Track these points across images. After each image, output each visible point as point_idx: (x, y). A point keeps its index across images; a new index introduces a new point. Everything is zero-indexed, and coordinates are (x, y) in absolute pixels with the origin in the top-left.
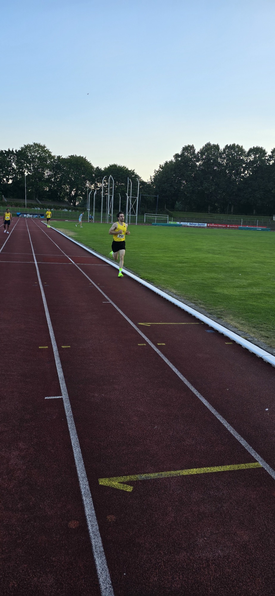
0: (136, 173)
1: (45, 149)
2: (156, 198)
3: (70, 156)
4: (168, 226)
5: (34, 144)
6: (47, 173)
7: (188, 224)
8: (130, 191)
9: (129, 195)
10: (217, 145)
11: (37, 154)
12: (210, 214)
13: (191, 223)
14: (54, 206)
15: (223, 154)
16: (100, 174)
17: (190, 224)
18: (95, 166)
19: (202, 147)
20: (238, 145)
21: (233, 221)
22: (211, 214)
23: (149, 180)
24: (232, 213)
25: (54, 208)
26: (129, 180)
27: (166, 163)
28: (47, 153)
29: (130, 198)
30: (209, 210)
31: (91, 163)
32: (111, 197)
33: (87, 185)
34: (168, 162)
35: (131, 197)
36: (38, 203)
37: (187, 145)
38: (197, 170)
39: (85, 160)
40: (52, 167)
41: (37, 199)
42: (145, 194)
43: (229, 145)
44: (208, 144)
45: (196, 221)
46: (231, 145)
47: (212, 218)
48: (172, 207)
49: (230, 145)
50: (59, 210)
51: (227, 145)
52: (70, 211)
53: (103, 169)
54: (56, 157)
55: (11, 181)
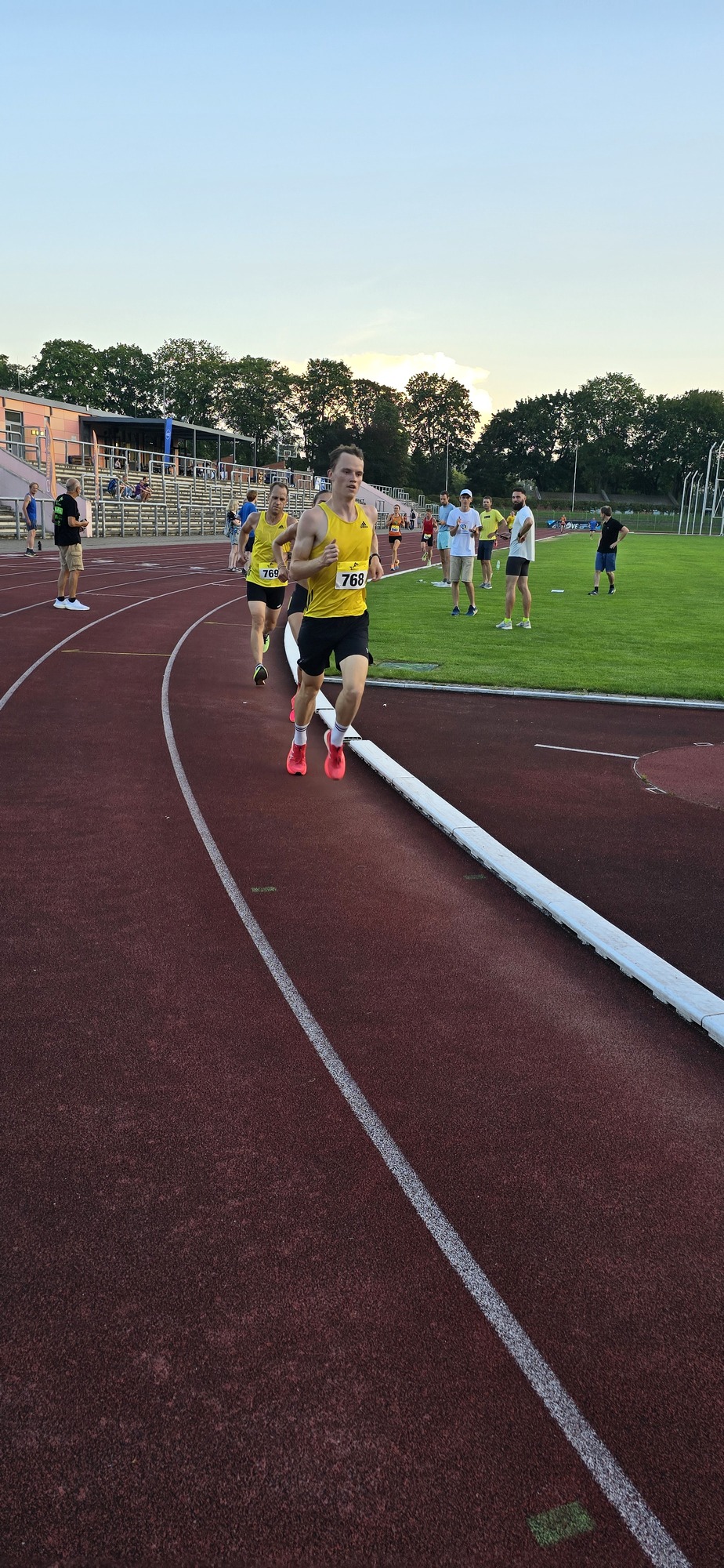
1: (632, 384)
3: (689, 391)
5: (610, 376)
6: (632, 436)
11: (615, 396)
14: (631, 506)
28: (632, 393)
36: (604, 499)
41: (603, 492)
52: (665, 513)
54: (654, 398)
55: (555, 457)
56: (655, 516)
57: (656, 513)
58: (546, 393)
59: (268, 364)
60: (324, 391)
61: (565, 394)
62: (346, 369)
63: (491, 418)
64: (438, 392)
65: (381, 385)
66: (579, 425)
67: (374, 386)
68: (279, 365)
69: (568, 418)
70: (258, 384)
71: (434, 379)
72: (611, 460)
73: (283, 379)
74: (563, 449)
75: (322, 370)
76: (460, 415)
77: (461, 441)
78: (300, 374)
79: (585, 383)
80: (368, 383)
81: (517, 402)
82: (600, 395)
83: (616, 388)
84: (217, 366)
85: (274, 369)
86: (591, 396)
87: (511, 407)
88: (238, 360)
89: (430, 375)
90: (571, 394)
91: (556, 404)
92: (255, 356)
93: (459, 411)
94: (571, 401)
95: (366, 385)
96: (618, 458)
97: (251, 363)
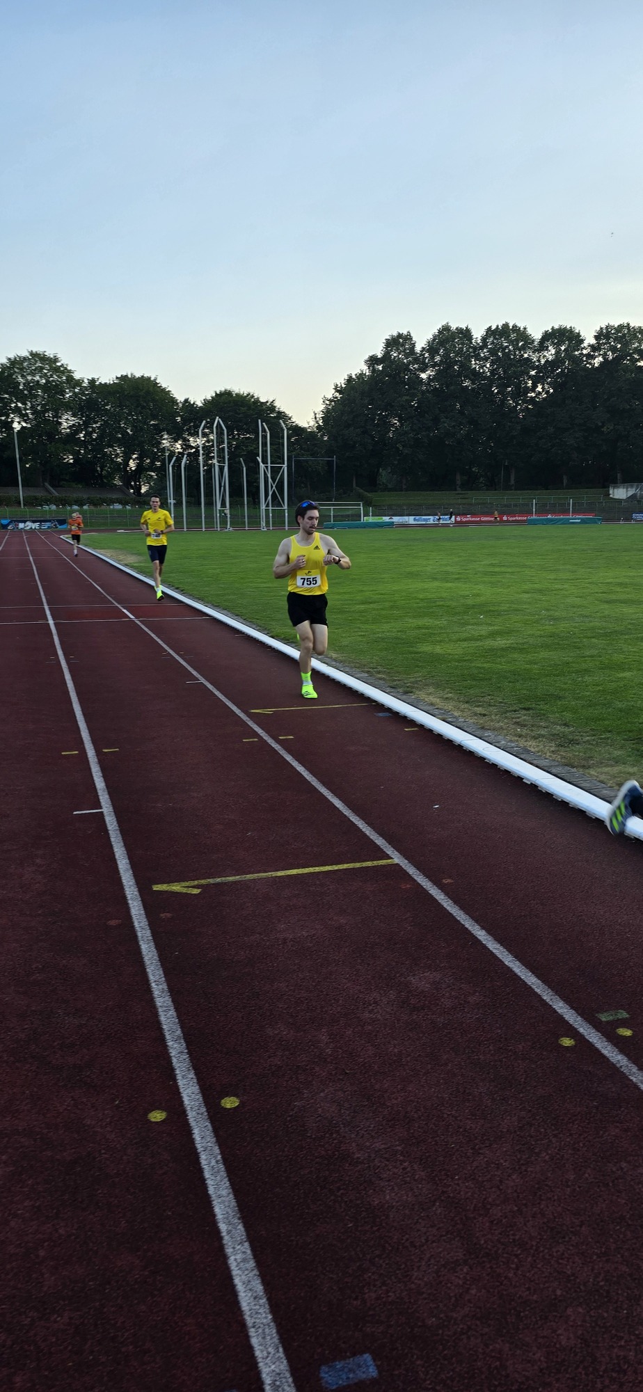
0: (278, 407)
1: (58, 364)
2: (330, 463)
3: (119, 376)
4: (361, 528)
5: (31, 353)
6: (67, 421)
7: (411, 520)
8: (266, 451)
9: (264, 461)
10: (467, 328)
11: (41, 377)
12: (460, 492)
13: (417, 517)
14: (88, 499)
15: (483, 350)
16: (193, 416)
17: (415, 520)
18: (180, 397)
19: (430, 337)
20: (515, 326)
21: (515, 505)
22: (463, 492)
23: (312, 423)
24: (513, 488)
25: (90, 503)
26: (262, 425)
27: (350, 380)
29: (267, 467)
30: (459, 482)
31: (169, 391)
32: (221, 469)
33: (166, 443)
34: (354, 377)
35: (269, 465)
36: (50, 493)
37: (395, 334)
38: (423, 393)
39: (155, 384)
40: (78, 407)
41: (47, 484)
42: (303, 455)
43: (493, 328)
44: (446, 328)
45: (428, 513)
46: (500, 327)
47: (464, 501)
48: (372, 483)
49: (498, 326)
50: (103, 507)
51: (490, 327)
52: (128, 507)
53: (199, 404)
54: (86, 381)
56: (119, 511)
57: (118, 506)
82: (23, 376)
83: (40, 369)
86: (11, 375)
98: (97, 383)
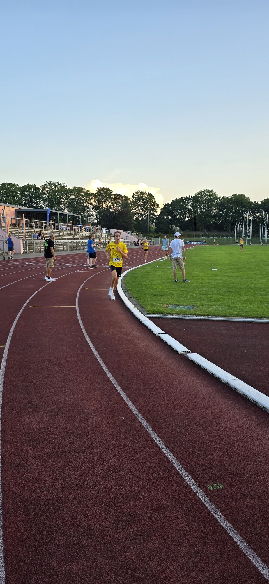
3: (233, 195)
5: (205, 190)
11: (207, 197)
16: (257, 207)
18: (253, 201)
31: (249, 199)
36: (205, 233)
39: (244, 197)
40: (218, 205)
41: (205, 230)
55: (187, 219)
56: (225, 239)
57: (225, 237)
58: (183, 197)
59: (82, 189)
60: (103, 198)
61: (189, 197)
62: (111, 190)
63: (163, 206)
64: (144, 197)
65: (123, 195)
66: (195, 208)
67: (121, 196)
68: (86, 190)
69: (191, 205)
70: (78, 196)
71: (142, 193)
72: (207, 220)
73: (88, 194)
74: (189, 216)
75: (102, 191)
76: (152, 205)
77: (153, 214)
78: (94, 193)
79: (196, 193)
80: (118, 195)
81: (172, 200)
82: (202, 197)
83: (207, 194)
84: (63, 191)
85: (84, 191)
86: (198, 197)
87: (170, 202)
88: (71, 188)
89: (141, 192)
90: (191, 197)
91: (186, 200)
92: (77, 186)
93: (152, 204)
94: (191, 199)
95: (118, 196)
96: (210, 218)
97: (76, 189)
98: (225, 198)
